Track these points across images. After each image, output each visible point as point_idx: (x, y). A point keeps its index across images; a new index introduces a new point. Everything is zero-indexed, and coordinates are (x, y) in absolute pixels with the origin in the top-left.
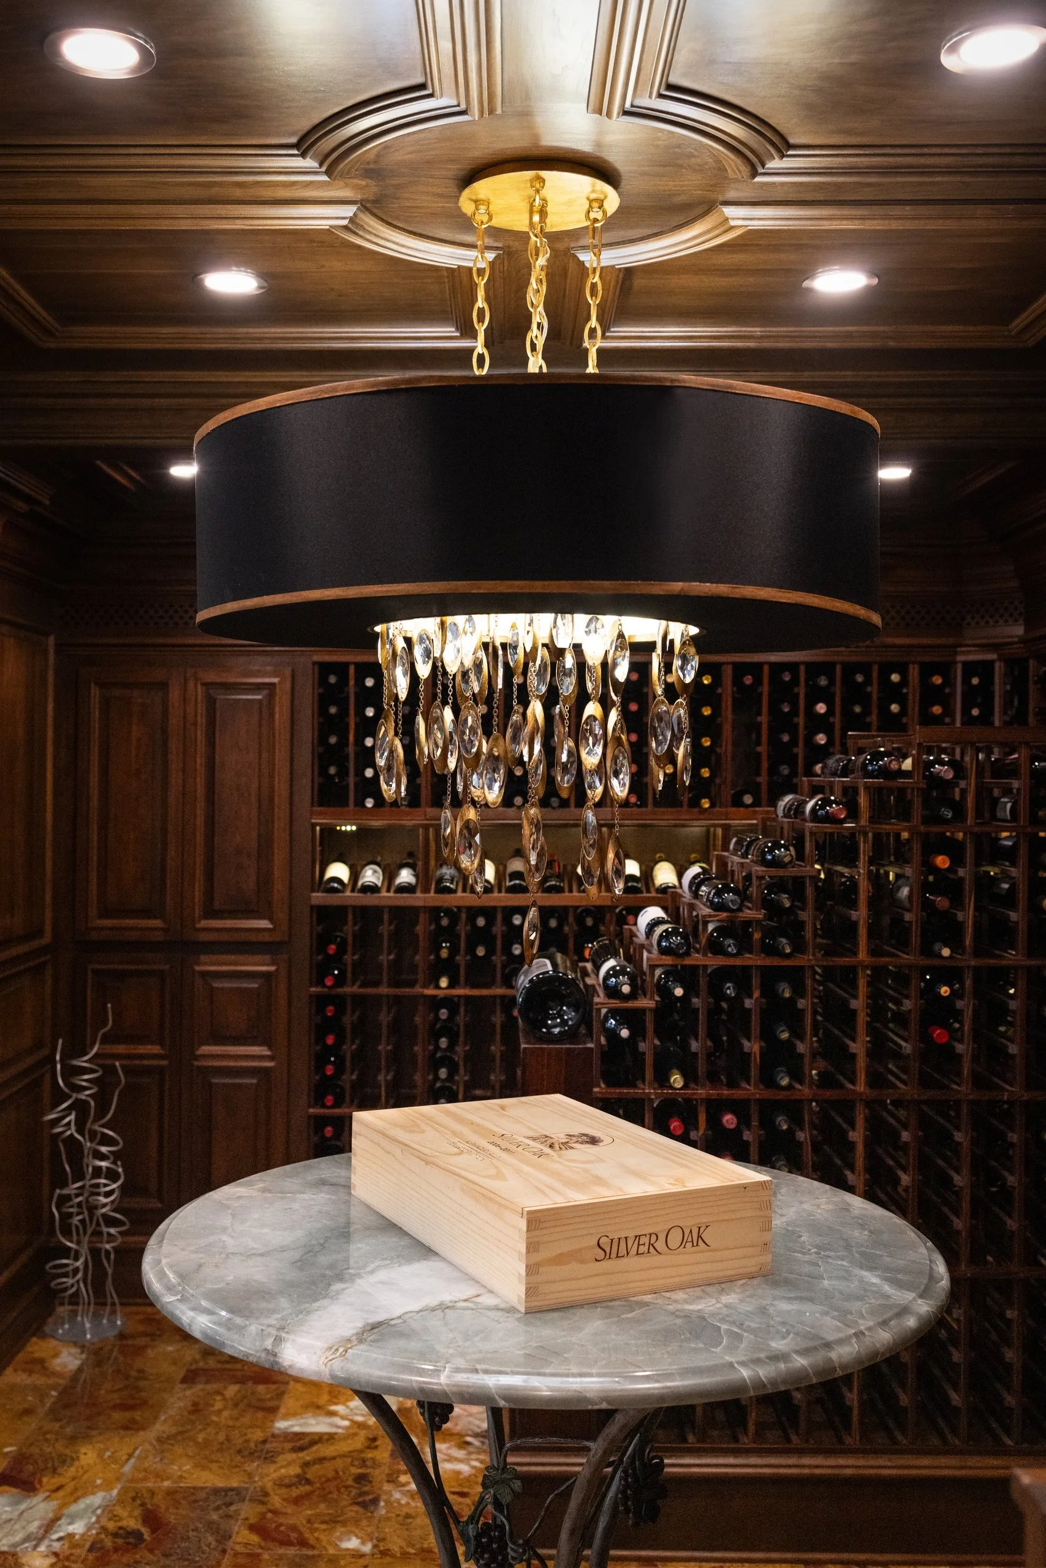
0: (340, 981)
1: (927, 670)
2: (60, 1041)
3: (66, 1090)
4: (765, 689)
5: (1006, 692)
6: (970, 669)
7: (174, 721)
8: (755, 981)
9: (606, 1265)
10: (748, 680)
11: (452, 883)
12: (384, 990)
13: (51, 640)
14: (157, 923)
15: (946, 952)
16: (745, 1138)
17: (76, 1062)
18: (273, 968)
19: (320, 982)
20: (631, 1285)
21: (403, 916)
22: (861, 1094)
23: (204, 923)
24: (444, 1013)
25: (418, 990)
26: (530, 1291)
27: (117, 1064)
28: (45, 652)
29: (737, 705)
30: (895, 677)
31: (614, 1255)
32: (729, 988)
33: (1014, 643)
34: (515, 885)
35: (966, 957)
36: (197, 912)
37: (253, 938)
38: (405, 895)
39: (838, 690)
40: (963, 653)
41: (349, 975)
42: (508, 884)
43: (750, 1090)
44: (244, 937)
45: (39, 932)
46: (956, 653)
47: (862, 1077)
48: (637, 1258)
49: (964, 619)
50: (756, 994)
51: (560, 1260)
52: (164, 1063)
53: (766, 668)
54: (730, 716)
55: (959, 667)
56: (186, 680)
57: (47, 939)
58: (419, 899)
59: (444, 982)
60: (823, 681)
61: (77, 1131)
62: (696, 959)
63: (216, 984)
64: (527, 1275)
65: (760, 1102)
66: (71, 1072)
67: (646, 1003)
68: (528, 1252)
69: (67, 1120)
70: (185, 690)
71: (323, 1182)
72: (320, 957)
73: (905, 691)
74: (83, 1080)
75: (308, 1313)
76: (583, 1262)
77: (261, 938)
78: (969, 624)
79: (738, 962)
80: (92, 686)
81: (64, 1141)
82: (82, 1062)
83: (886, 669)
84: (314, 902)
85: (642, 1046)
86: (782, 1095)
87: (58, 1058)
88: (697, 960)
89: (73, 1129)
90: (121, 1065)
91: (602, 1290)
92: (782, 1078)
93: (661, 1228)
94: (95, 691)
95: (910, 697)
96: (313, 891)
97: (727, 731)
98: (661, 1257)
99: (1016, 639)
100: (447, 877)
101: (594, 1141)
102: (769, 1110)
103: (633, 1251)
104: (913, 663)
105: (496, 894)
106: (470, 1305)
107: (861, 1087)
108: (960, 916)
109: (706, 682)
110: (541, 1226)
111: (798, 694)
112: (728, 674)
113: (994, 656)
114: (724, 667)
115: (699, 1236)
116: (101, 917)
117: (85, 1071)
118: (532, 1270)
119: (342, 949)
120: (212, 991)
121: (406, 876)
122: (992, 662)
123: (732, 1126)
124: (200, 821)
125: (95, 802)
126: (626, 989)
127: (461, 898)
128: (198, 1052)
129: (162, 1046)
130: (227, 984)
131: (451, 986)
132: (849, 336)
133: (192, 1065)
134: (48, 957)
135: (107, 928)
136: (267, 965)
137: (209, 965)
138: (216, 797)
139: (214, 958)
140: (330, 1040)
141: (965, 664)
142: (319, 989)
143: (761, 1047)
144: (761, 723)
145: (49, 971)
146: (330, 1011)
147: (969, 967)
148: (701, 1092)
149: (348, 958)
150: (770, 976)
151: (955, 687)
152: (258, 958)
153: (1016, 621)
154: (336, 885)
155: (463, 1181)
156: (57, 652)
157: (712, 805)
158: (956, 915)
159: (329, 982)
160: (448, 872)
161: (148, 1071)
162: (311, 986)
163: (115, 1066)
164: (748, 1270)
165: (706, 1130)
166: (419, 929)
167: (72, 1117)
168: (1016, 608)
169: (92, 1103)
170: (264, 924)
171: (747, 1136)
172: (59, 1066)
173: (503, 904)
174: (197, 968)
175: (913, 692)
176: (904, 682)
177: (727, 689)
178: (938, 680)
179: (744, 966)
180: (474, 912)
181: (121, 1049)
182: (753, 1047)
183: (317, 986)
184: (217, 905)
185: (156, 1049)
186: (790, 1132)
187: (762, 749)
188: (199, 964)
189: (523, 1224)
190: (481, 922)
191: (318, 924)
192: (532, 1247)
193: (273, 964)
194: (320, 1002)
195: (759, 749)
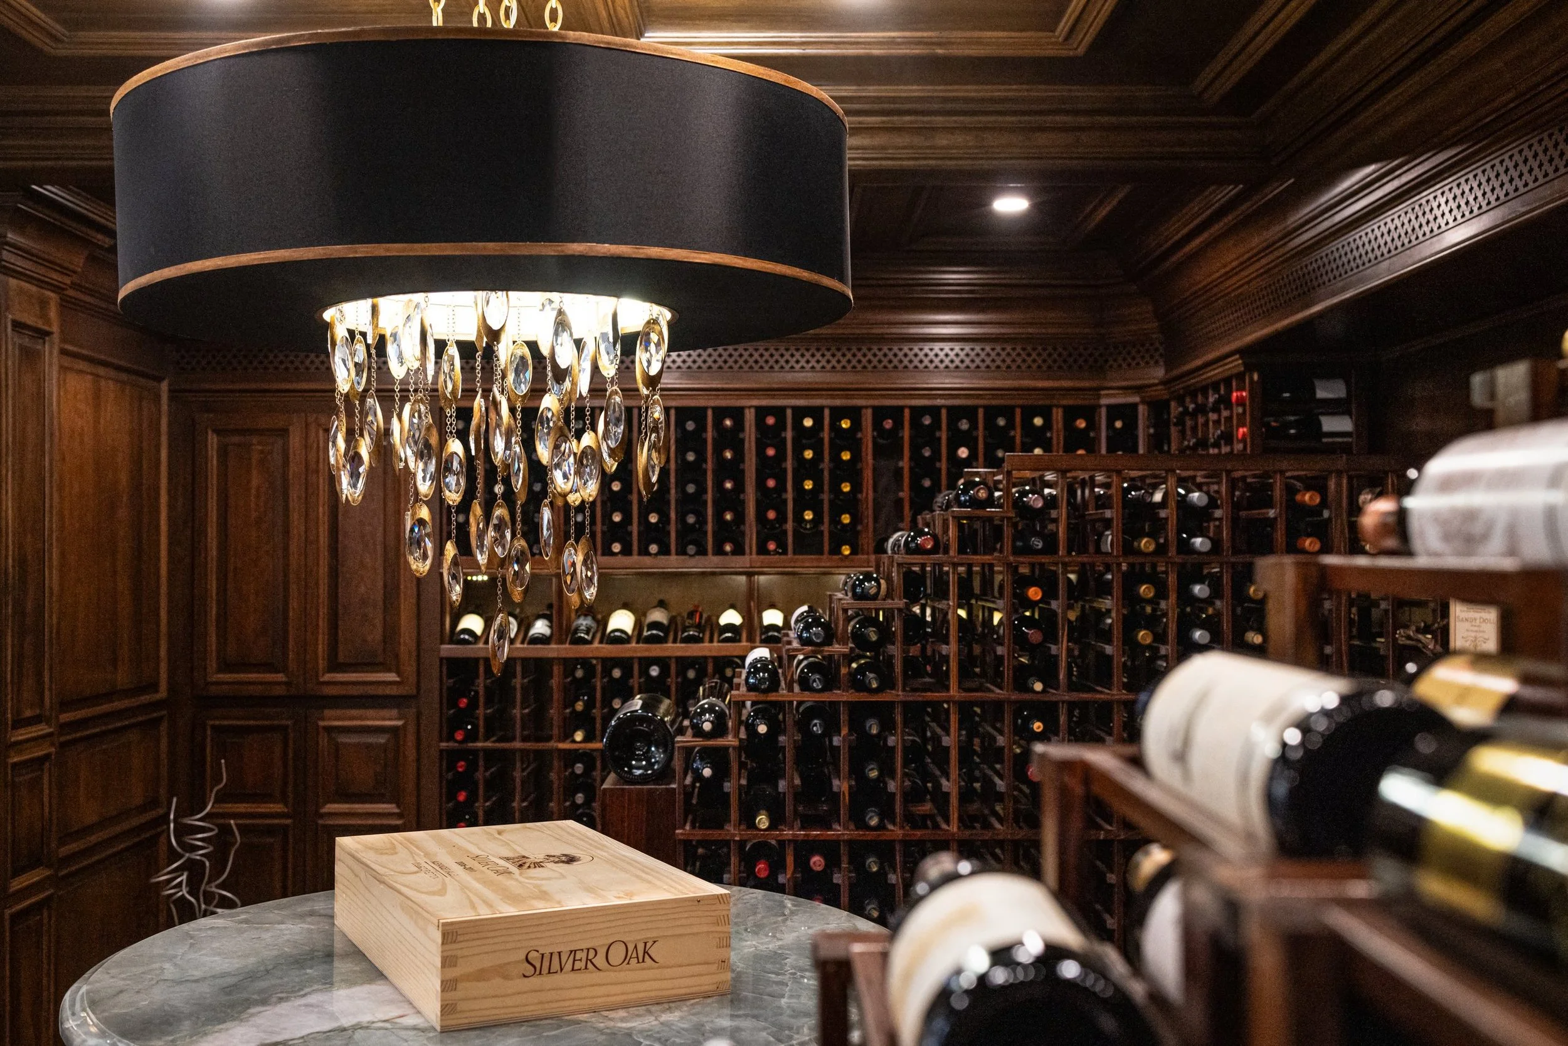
0: (472, 736)
1: (1071, 413)
2: (175, 800)
3: (179, 850)
4: (906, 433)
5: (1149, 435)
6: (1115, 412)
7: (294, 468)
8: (844, 717)
9: (535, 981)
10: (888, 424)
11: (587, 634)
12: (517, 745)
13: (164, 386)
14: (281, 677)
15: (1038, 686)
16: (835, 881)
17: (188, 821)
18: (400, 723)
19: (450, 738)
20: (567, 1003)
21: (538, 668)
22: (953, 834)
23: (327, 677)
24: (579, 768)
25: (553, 744)
26: (447, 1009)
27: (232, 822)
28: (157, 398)
29: (878, 451)
30: (1038, 421)
31: (545, 970)
32: (815, 725)
33: (1156, 385)
34: (652, 635)
35: (1060, 692)
36: (322, 664)
37: (380, 691)
38: (539, 646)
39: (981, 433)
40: (1107, 395)
41: (482, 730)
42: (645, 633)
43: (838, 831)
44: (371, 691)
45: (154, 687)
46: (1099, 397)
47: (954, 816)
48: (573, 975)
49: (1106, 361)
50: (845, 731)
51: (481, 975)
52: (289, 821)
53: (907, 412)
54: (870, 461)
55: (1104, 411)
56: (307, 425)
57: (163, 693)
58: (553, 650)
59: (579, 736)
60: (964, 425)
61: (188, 893)
62: (783, 694)
63: (343, 739)
64: (443, 991)
65: (850, 843)
66: (184, 831)
67: (730, 740)
68: (443, 966)
69: (179, 880)
70: (307, 438)
71: (312, 913)
72: (452, 712)
73: (1049, 435)
74: (197, 839)
75: (206, 1034)
76: (506, 977)
77: (388, 691)
78: (1111, 367)
79: (826, 697)
80: (210, 432)
81: (175, 902)
82: (194, 821)
83: (1030, 412)
84: (443, 654)
85: (728, 786)
86: (870, 835)
87: (172, 817)
88: (783, 696)
89: (184, 891)
90: (237, 825)
91: (532, 1008)
92: (871, 818)
93: (600, 942)
94: (213, 440)
95: (1055, 442)
96: (442, 643)
97: (868, 475)
98: (601, 973)
99: (1156, 381)
100: (583, 628)
101: (571, 860)
102: (858, 851)
103: (569, 966)
104: (1058, 406)
105: (634, 645)
106: (387, 1025)
107: (954, 828)
108: (1054, 649)
109: (844, 426)
110: (460, 938)
111: (939, 439)
112: (868, 417)
113: (1136, 399)
114: (864, 411)
115: (645, 952)
116: (220, 670)
117: (202, 830)
118: (448, 985)
119: (473, 704)
120: (337, 748)
121: (540, 627)
122: (1134, 406)
123: (819, 869)
124: (323, 570)
125: (214, 553)
126: (707, 726)
127: (598, 649)
128: (323, 811)
129: (286, 805)
130: (353, 739)
131: (586, 739)
132: (892, 42)
133: (317, 824)
134: (164, 712)
135: (227, 683)
136: (396, 719)
137: (334, 719)
138: (340, 546)
139: (339, 712)
140: (462, 797)
141: (1109, 407)
142: (451, 744)
143: (850, 787)
144: (902, 468)
145: (164, 727)
146: (461, 766)
147: (1063, 702)
148: (788, 833)
149: (481, 712)
150: (858, 712)
151: (1099, 428)
152: (385, 713)
153: (1157, 362)
154: (467, 637)
155: (402, 898)
156: (171, 399)
157: (854, 552)
158: (1049, 648)
159: (459, 736)
160: (584, 623)
161: (270, 831)
162: (441, 741)
163: (230, 825)
164: (703, 989)
165: (794, 872)
166: (554, 682)
167: (184, 877)
168: (1157, 350)
169: (207, 864)
170: (392, 677)
171: (837, 878)
172: (172, 825)
173: (639, 655)
174: (321, 723)
175: (1057, 435)
176: (1048, 425)
177: (868, 434)
178: (1081, 424)
179: (830, 702)
180: (609, 663)
181: (241, 808)
182: (841, 785)
183: (448, 741)
184: (341, 659)
185: (278, 808)
186: (882, 874)
187: (904, 494)
188: (323, 719)
189: (438, 936)
190: (617, 673)
191: (449, 677)
192: (447, 962)
193: (399, 719)
194: (451, 757)
195: (901, 494)
